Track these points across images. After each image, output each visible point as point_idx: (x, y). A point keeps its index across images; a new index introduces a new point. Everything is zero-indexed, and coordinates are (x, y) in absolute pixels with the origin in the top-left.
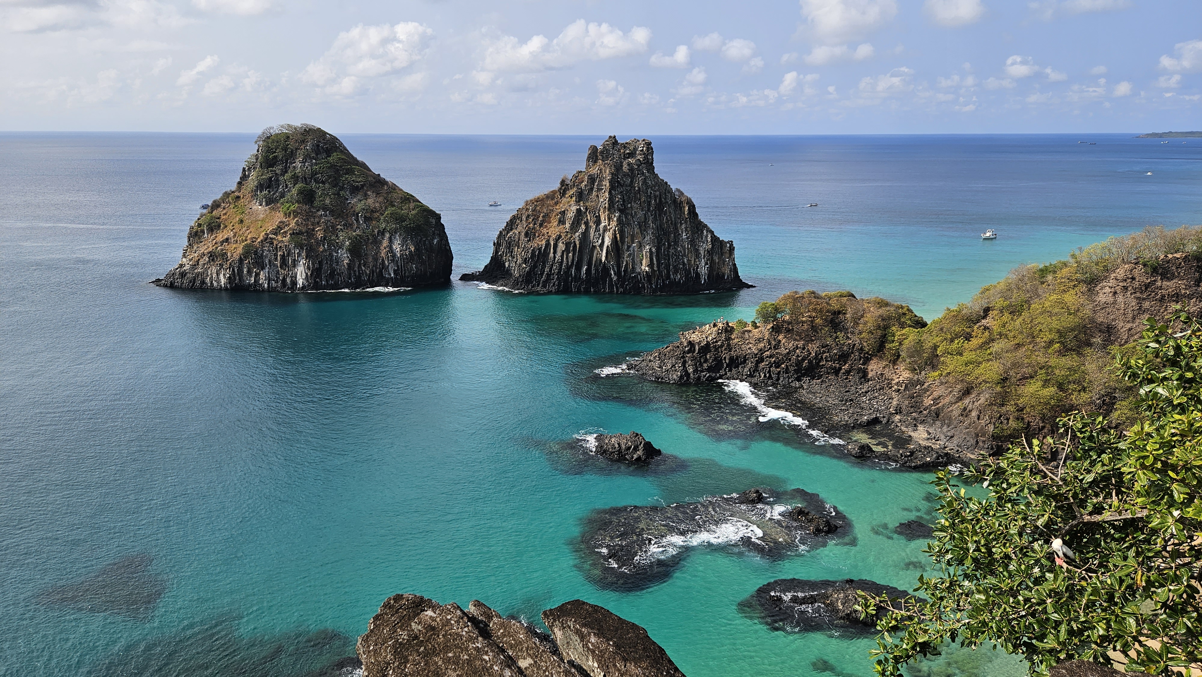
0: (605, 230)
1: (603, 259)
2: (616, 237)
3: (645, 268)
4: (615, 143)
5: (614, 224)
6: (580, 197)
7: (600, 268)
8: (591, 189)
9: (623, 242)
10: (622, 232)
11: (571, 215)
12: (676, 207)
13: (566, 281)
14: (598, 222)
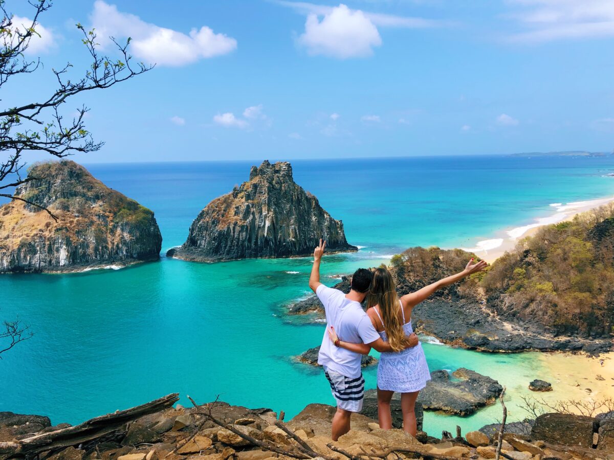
0: (266, 217)
1: (265, 235)
2: (273, 221)
3: (292, 238)
4: (269, 164)
5: (271, 213)
6: (248, 197)
7: (263, 240)
8: (255, 193)
9: (277, 224)
10: (276, 218)
11: (243, 208)
12: (307, 201)
13: (242, 250)
14: (261, 213)
